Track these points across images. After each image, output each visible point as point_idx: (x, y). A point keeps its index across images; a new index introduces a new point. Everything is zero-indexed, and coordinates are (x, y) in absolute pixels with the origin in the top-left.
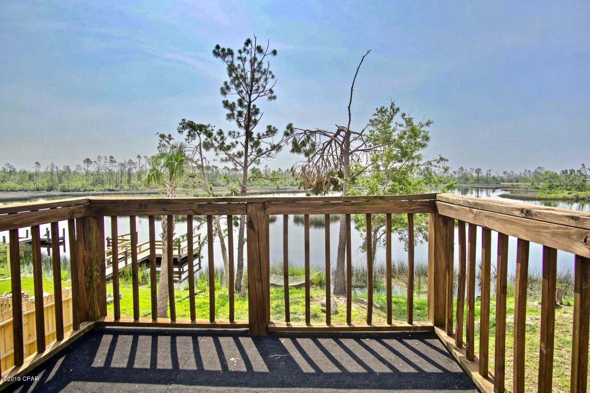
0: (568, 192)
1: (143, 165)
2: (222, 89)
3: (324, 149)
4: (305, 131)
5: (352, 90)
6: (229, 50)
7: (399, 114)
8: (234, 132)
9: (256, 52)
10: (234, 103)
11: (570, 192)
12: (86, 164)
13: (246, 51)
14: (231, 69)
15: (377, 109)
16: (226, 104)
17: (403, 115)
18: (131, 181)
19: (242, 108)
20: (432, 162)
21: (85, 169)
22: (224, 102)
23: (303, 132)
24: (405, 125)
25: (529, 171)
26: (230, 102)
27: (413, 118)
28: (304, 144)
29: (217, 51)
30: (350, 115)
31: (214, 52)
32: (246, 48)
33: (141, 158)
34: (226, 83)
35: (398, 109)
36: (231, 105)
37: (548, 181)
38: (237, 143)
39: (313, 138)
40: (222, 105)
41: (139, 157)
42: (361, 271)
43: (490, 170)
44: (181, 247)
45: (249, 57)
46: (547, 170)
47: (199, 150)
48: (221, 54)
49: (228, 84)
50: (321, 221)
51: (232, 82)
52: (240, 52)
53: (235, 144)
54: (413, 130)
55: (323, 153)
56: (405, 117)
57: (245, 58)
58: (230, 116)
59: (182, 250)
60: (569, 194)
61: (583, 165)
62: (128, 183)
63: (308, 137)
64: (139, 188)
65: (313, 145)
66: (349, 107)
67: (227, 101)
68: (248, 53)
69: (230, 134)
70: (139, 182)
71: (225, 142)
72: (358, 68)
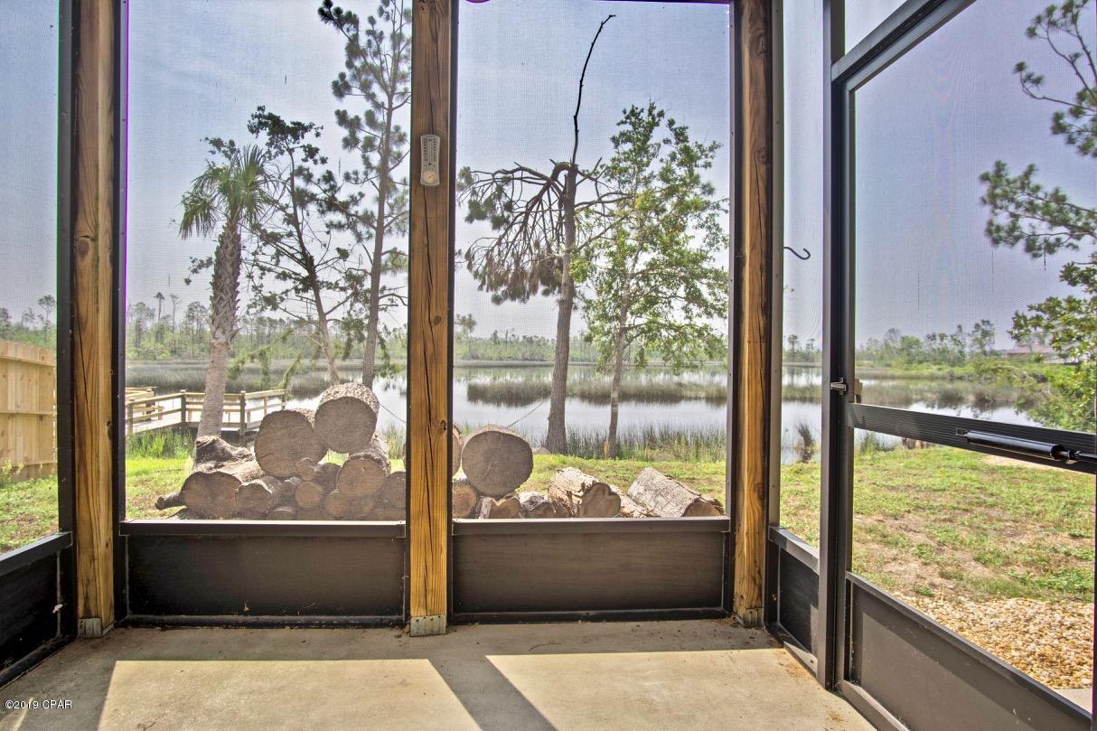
0: (937, 367)
1: (168, 316)
2: (335, 84)
3: (527, 213)
4: (493, 175)
5: (581, 86)
6: (350, 13)
7: (664, 122)
8: (356, 173)
9: (404, 21)
10: (357, 118)
11: (940, 367)
12: (45, 307)
13: (385, 15)
14: (353, 50)
15: (625, 112)
16: (342, 118)
17: (671, 123)
18: (142, 343)
19: (375, 130)
20: (721, 203)
21: (42, 319)
22: (338, 113)
23: (491, 177)
24: (674, 141)
25: (876, 341)
26: (351, 115)
27: (687, 128)
28: (490, 204)
29: (326, 10)
30: (577, 131)
31: (321, 11)
32: (384, 8)
33: (163, 298)
34: (342, 76)
35: (661, 114)
36: (352, 120)
37: (905, 352)
38: (362, 195)
39: (507, 189)
40: (335, 119)
41: (160, 296)
42: (593, 441)
43: (813, 340)
44: (246, 408)
45: (388, 32)
46: (904, 335)
47: (290, 188)
48: (335, 18)
49: (347, 78)
50: (518, 393)
51: (354, 77)
52: (372, 21)
53: (358, 198)
54: (686, 150)
55: (526, 219)
56: (674, 127)
57: (382, 33)
58: (350, 143)
59: (249, 414)
60: (939, 369)
61: (960, 327)
62: (136, 346)
63: (500, 189)
64: (158, 357)
65: (509, 206)
66: (575, 117)
67: (345, 112)
68: (388, 18)
69: (347, 177)
70: (159, 346)
71: (336, 195)
72: (593, 44)
